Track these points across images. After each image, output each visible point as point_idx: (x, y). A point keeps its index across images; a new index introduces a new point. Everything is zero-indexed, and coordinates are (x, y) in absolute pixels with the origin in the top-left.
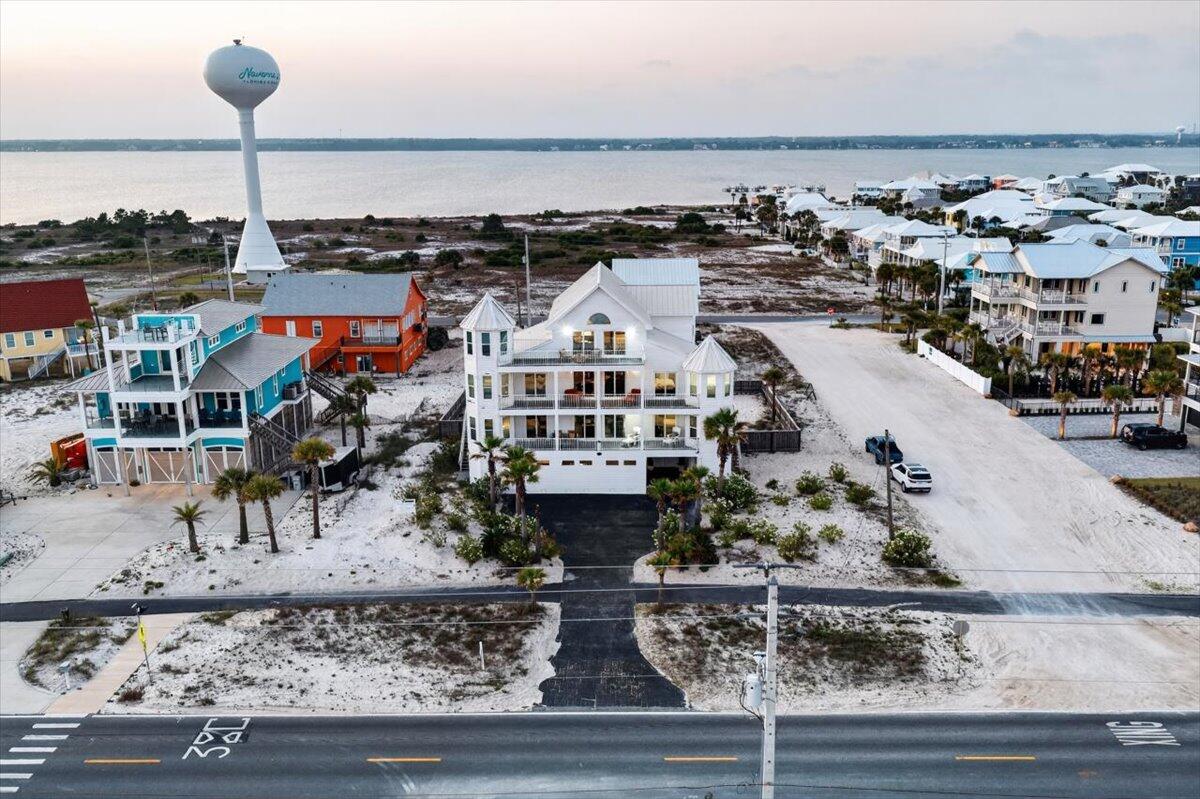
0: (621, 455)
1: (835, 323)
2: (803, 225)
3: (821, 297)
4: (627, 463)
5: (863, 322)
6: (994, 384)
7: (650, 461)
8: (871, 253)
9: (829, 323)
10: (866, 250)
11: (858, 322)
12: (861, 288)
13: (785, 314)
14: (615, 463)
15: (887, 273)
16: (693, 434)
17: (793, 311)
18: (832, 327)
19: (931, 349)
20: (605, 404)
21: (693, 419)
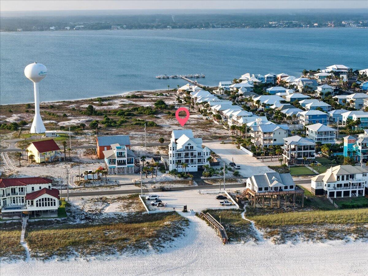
0: (194, 165)
1: (221, 142)
2: (205, 108)
3: (216, 135)
4: (194, 166)
5: (228, 142)
6: (254, 154)
7: (198, 166)
8: (229, 120)
10: (227, 118)
12: (227, 131)
13: (208, 140)
14: (193, 166)
15: (233, 128)
16: (204, 161)
17: (210, 139)
18: (221, 143)
19: (243, 148)
20: (191, 157)
21: (204, 159)
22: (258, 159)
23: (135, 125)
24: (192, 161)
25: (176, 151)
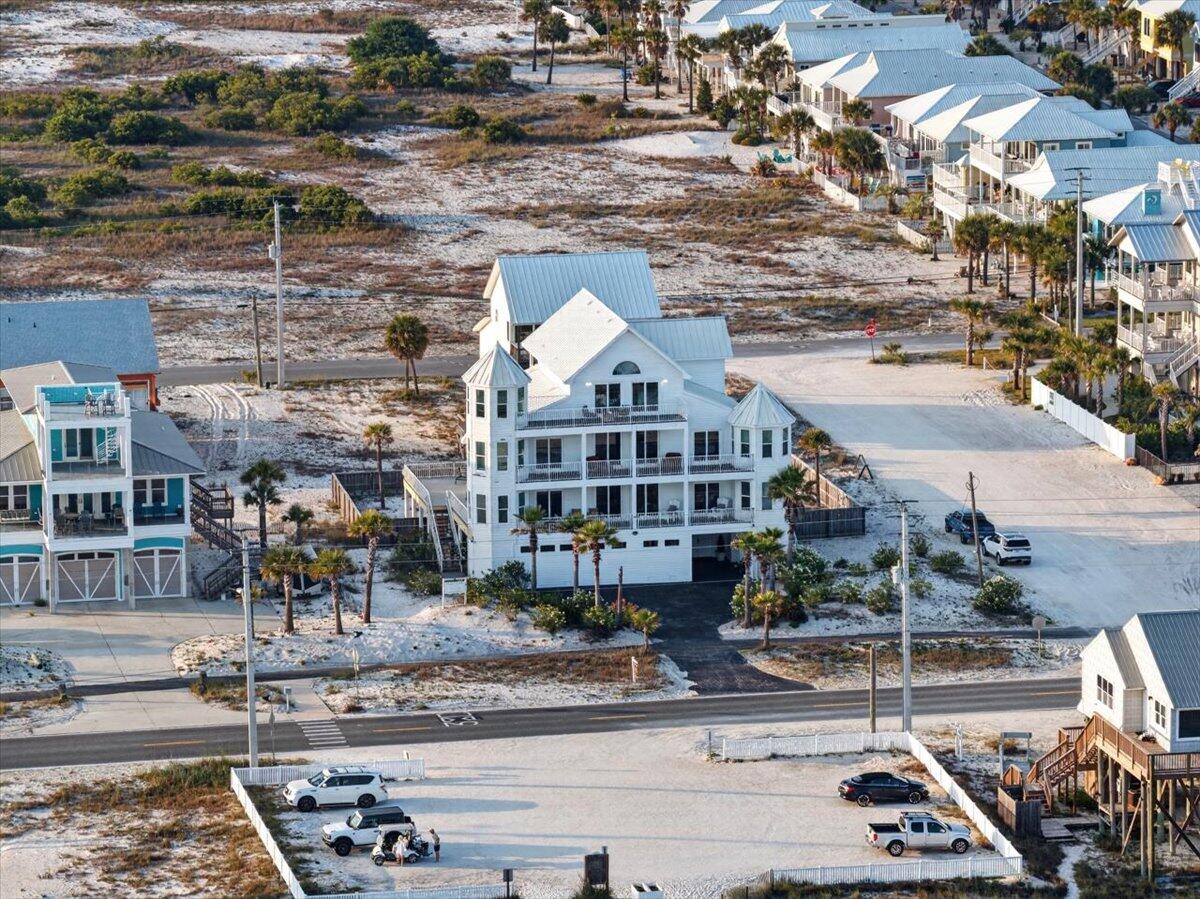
0: (660, 534)
1: (880, 353)
2: (749, 77)
3: (839, 294)
4: (668, 543)
5: (932, 349)
6: (1139, 442)
7: (697, 540)
8: (940, 175)
9: (866, 353)
10: (928, 162)
11: (922, 349)
12: (921, 266)
13: (775, 338)
14: (654, 543)
15: (978, 236)
16: (746, 503)
17: (788, 329)
18: (876, 362)
19: (1052, 395)
20: (642, 472)
21: (746, 487)
22: (1172, 481)
23: (195, 212)
24: (649, 498)
25: (524, 420)
